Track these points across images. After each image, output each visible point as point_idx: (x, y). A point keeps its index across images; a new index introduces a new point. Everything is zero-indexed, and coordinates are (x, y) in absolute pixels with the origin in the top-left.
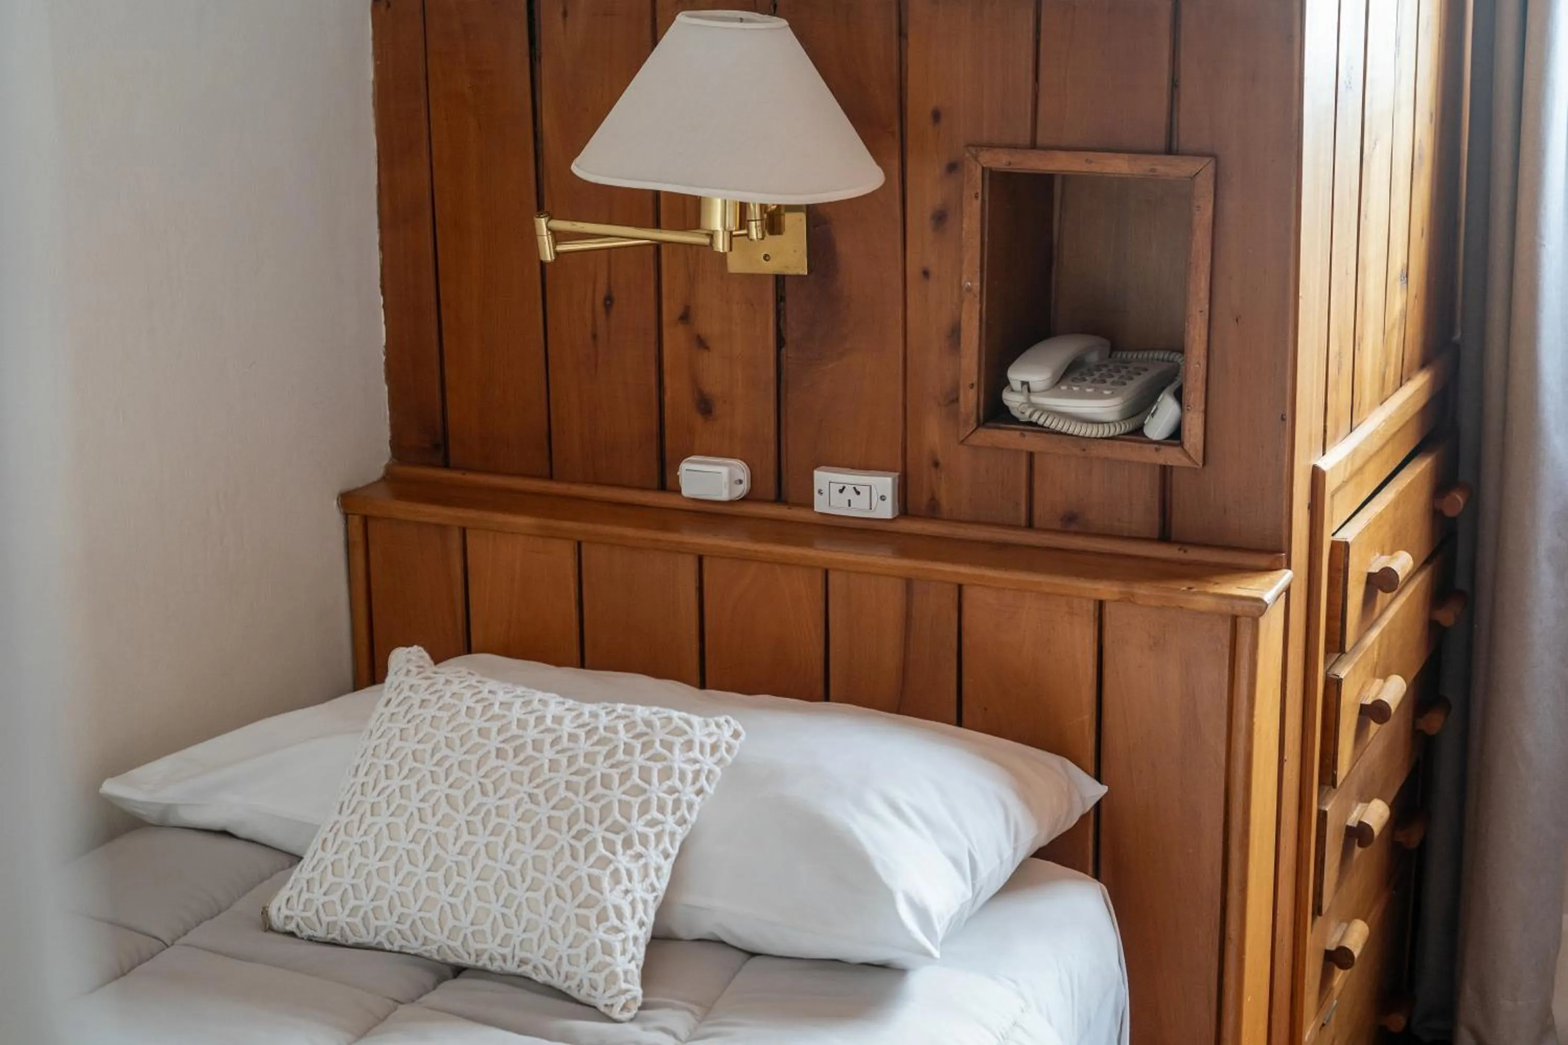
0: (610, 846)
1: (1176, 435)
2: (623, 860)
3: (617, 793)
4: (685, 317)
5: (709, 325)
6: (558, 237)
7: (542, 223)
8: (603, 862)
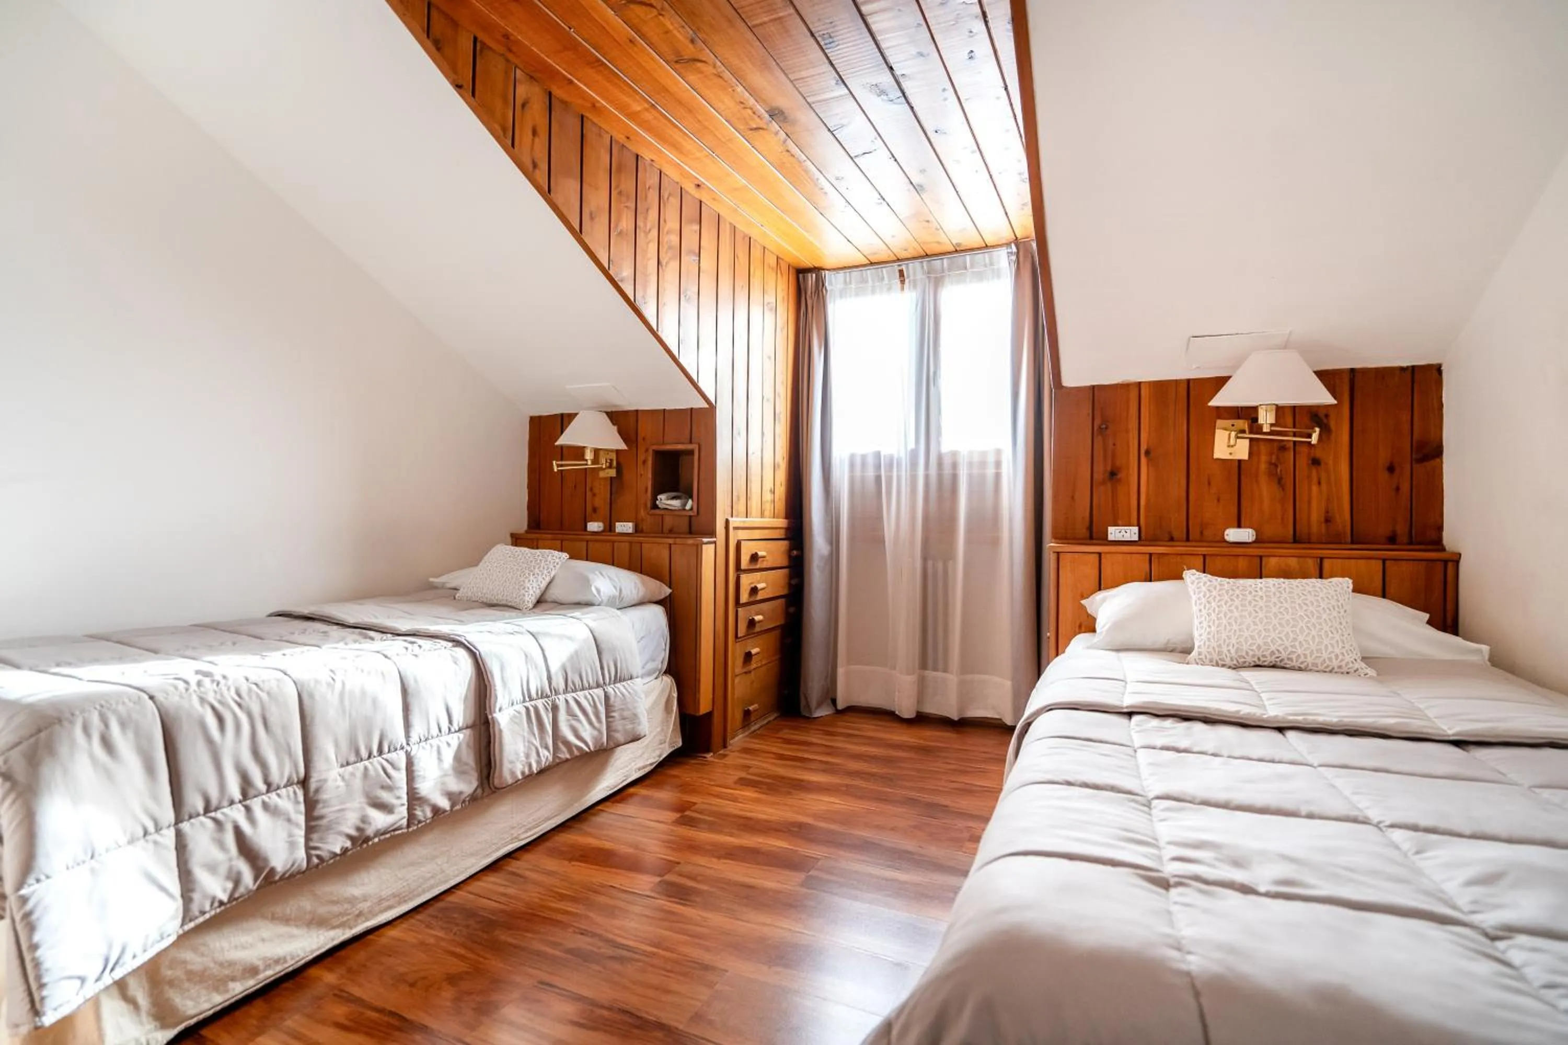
0: (529, 574)
1: (691, 509)
2: (532, 578)
3: (533, 564)
4: (591, 489)
5: (596, 490)
6: (558, 466)
7: (554, 462)
8: (526, 578)
